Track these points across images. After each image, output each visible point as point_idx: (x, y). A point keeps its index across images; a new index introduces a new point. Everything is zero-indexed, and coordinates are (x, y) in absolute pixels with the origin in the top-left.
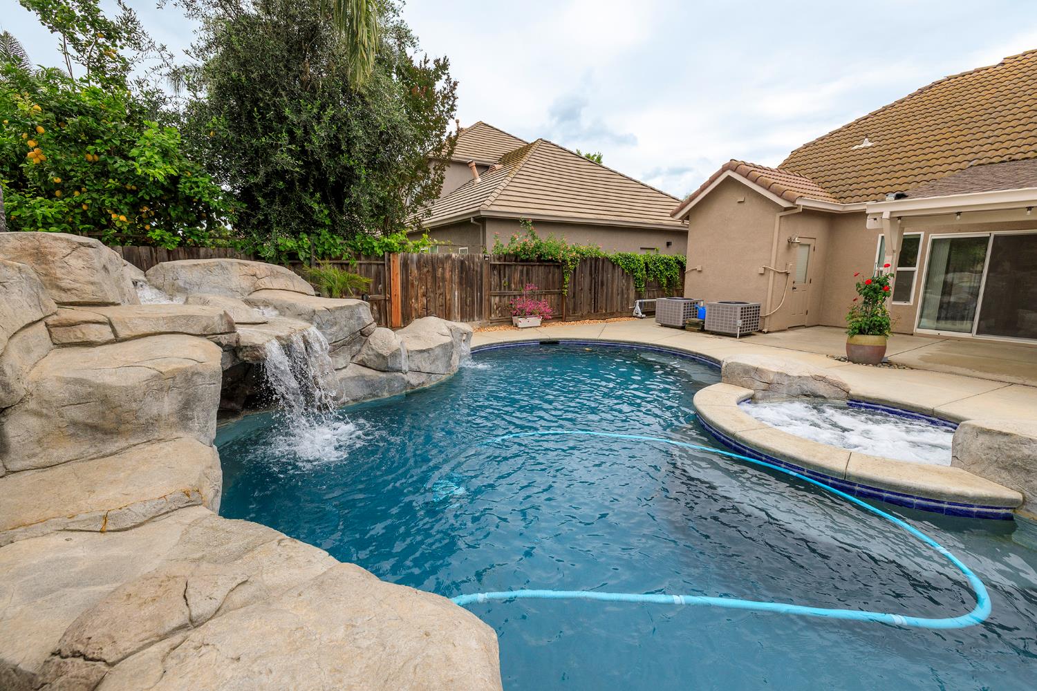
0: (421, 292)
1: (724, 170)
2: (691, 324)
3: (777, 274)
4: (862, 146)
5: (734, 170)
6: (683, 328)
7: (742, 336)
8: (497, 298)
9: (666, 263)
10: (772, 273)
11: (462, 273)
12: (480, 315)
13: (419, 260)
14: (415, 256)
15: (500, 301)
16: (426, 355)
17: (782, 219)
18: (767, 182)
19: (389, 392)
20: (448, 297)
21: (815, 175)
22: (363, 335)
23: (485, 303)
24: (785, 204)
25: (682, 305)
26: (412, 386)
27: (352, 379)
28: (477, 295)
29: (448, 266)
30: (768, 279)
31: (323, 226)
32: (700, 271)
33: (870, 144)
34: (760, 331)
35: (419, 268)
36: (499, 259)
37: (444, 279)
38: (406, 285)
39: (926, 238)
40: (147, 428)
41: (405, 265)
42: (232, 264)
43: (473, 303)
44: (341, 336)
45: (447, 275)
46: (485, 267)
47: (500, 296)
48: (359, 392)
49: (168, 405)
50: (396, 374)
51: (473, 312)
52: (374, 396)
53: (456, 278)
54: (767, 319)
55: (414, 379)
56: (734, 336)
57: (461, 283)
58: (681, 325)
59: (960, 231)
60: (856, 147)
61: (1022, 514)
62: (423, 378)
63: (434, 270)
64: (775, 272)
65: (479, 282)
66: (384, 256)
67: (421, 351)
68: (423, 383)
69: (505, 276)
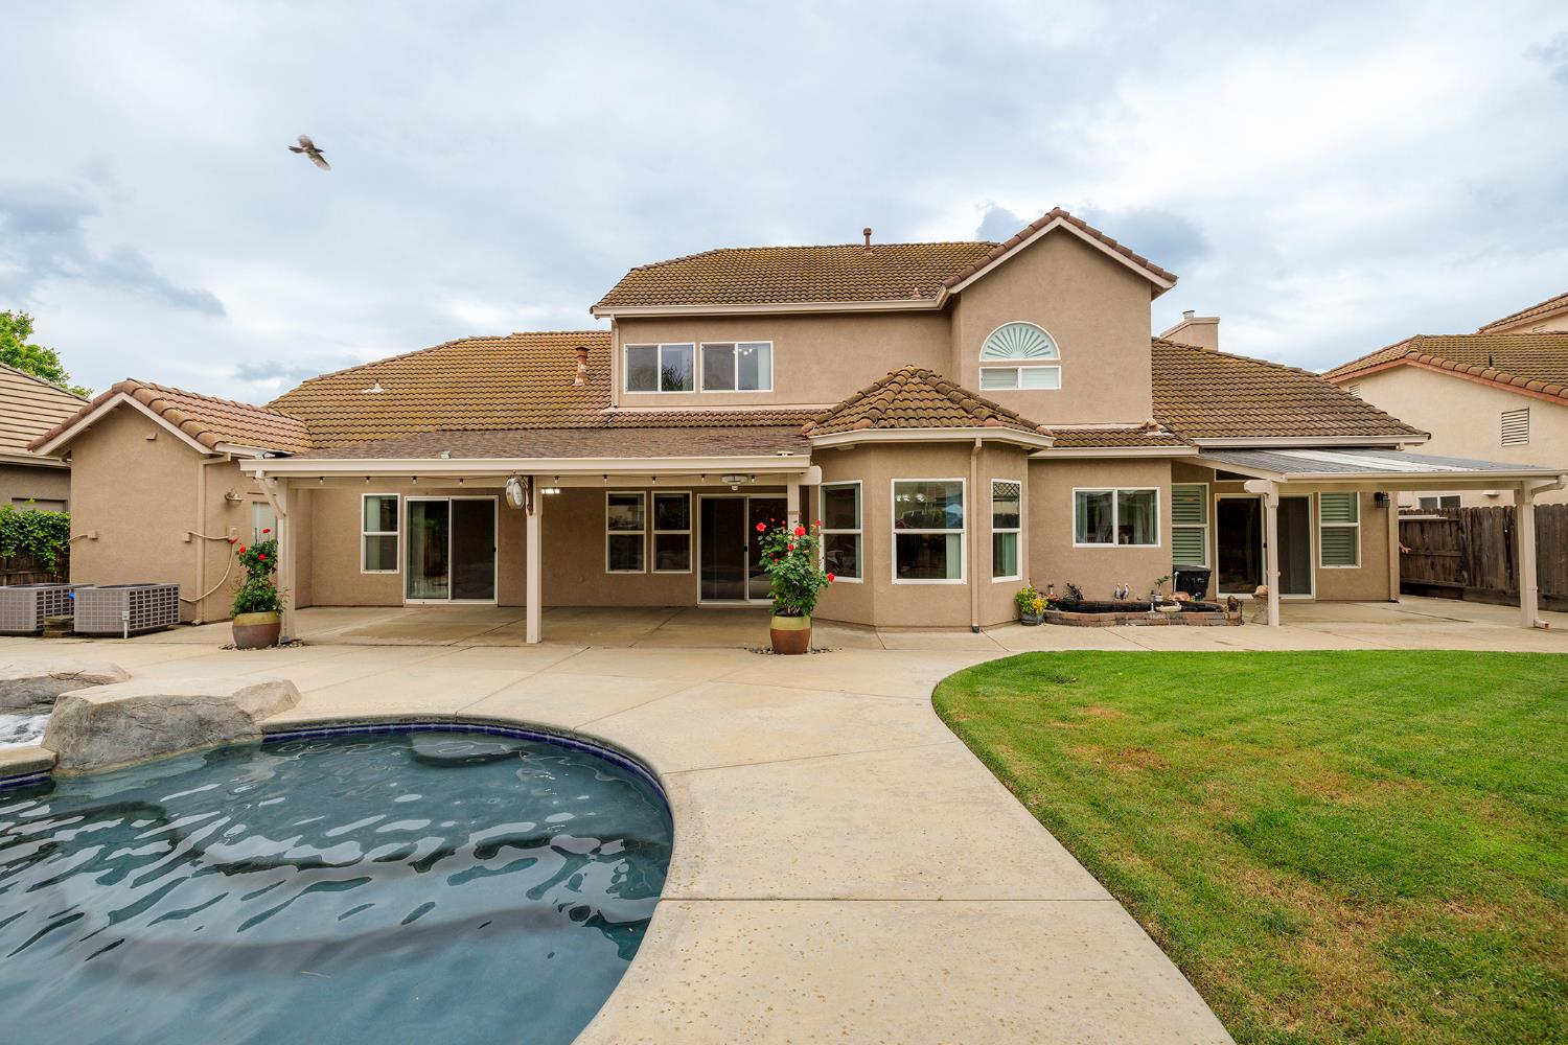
1: (115, 391)
2: (54, 626)
3: (207, 541)
4: (372, 391)
5: (131, 394)
6: (38, 634)
7: (131, 635)
9: (54, 526)
10: (200, 541)
17: (208, 468)
18: (177, 417)
21: (311, 416)
24: (205, 451)
25: (34, 597)
30: (196, 550)
32: (93, 539)
33: (380, 390)
34: (189, 624)
39: (403, 501)
54: (199, 605)
56: (119, 635)
58: (32, 628)
59: (427, 494)
60: (366, 392)
61: (57, 773)
64: (204, 540)
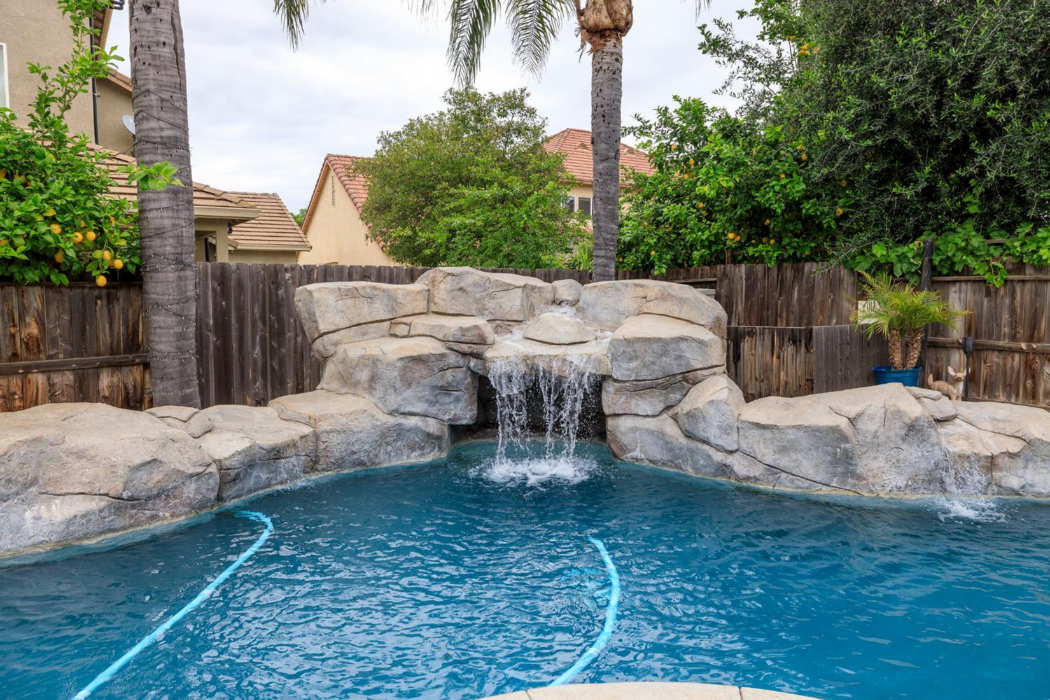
16: (768, 434)
19: (697, 470)
22: (687, 379)
26: (738, 478)
27: (651, 432)
42: (627, 285)
44: (644, 374)
48: (657, 454)
50: (700, 445)
52: (677, 466)
55: (740, 466)
62: (757, 471)
67: (758, 426)
68: (756, 479)
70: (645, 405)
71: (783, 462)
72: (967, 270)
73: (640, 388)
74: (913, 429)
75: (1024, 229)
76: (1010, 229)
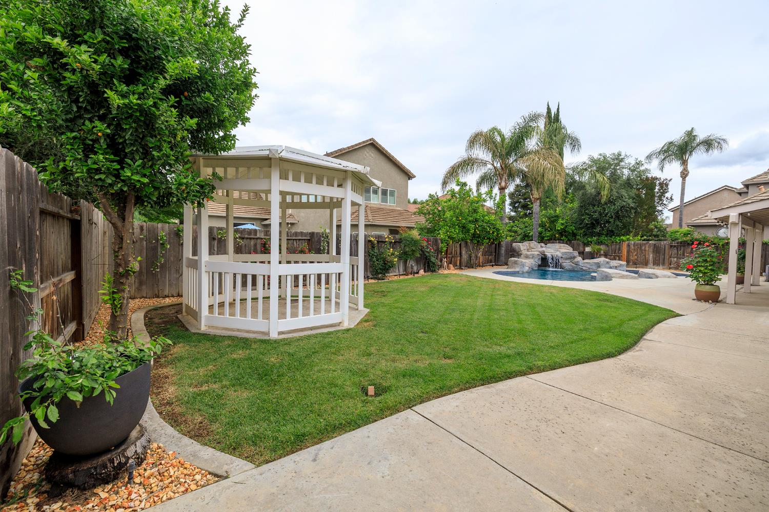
0: (634, 254)
8: (675, 259)
11: (654, 248)
12: (663, 264)
13: (634, 243)
14: (633, 242)
15: (677, 260)
20: (647, 257)
22: (574, 257)
23: (666, 261)
27: (569, 265)
28: (662, 257)
29: (647, 246)
31: (603, 234)
35: (634, 246)
36: (677, 243)
37: (645, 250)
38: (628, 252)
40: (530, 258)
41: (628, 245)
43: (660, 260)
44: (568, 257)
45: (647, 249)
46: (666, 246)
47: (677, 258)
49: (531, 256)
51: (660, 262)
53: (651, 250)
55: (584, 268)
57: (653, 252)
63: (641, 247)
65: (663, 252)
66: (620, 243)
69: (681, 250)
70: (567, 261)
71: (591, 267)
72: (605, 243)
73: (567, 259)
74: (608, 262)
75: (613, 237)
76: (611, 237)
